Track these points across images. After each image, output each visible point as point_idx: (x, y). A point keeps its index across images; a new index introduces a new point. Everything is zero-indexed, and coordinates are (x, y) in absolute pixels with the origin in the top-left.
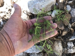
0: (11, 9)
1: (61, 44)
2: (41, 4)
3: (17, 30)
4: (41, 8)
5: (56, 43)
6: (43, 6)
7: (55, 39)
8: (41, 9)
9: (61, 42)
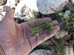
0: (15, 7)
1: (73, 49)
2: (53, 3)
3: (8, 35)
4: (53, 7)
5: (67, 48)
6: (55, 5)
7: (67, 43)
8: (52, 9)
9: (72, 47)
